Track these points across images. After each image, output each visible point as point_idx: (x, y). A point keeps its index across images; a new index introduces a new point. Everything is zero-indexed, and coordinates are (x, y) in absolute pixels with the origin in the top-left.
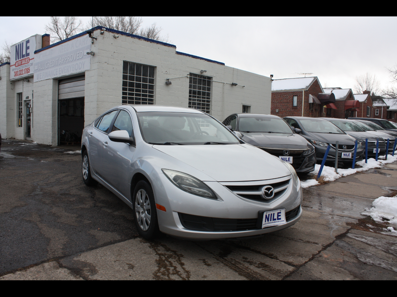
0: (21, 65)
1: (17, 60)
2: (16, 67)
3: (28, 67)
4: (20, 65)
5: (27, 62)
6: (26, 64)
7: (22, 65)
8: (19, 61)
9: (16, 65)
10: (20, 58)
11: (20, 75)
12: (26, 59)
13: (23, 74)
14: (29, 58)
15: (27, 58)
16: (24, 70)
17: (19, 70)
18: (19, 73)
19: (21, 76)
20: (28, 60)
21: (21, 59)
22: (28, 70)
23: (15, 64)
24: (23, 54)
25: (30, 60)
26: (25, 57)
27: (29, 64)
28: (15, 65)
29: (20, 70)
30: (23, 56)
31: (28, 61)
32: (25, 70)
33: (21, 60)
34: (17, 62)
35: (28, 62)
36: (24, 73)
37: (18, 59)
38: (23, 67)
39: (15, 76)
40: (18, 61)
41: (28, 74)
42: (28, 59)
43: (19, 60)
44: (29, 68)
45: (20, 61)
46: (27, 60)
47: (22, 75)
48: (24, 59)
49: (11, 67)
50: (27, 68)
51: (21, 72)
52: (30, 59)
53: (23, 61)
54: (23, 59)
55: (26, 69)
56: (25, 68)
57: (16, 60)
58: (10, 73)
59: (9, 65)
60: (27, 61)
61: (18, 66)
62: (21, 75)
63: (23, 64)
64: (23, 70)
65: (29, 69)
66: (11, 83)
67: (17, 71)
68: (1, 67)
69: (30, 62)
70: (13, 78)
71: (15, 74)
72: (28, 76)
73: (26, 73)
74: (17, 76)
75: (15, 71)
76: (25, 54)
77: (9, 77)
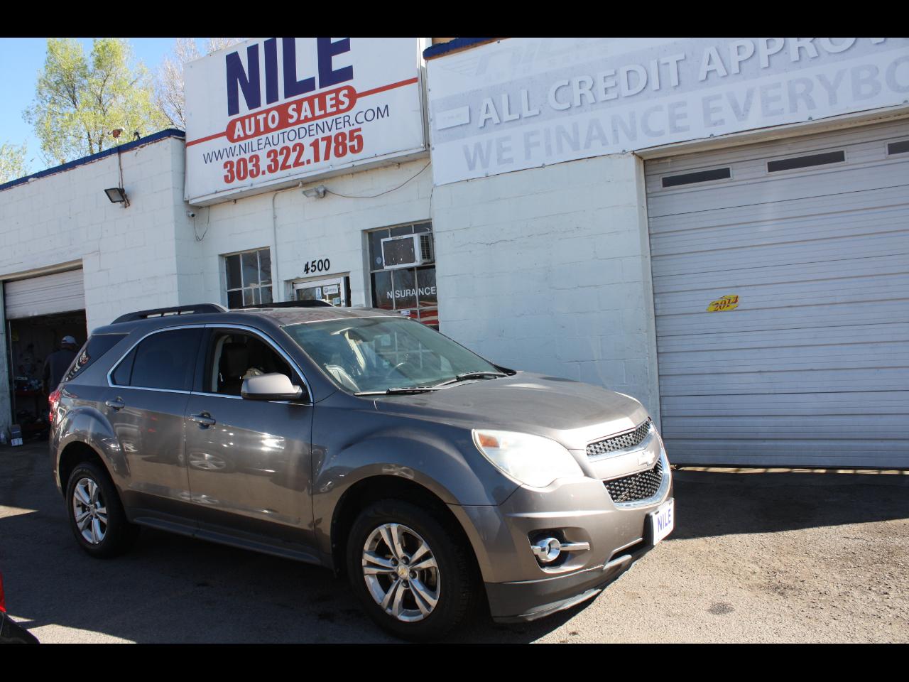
0: (284, 123)
2: (231, 139)
3: (346, 130)
4: (268, 130)
5: (329, 110)
6: (329, 119)
7: (296, 128)
8: (268, 111)
9: (238, 131)
10: (272, 96)
11: (271, 171)
12: (322, 97)
13: (297, 164)
14: (351, 90)
15: (337, 91)
16: (315, 144)
17: (262, 154)
18: (265, 162)
19: (279, 173)
20: (347, 101)
21: (282, 100)
22: (347, 142)
23: (224, 130)
24: (301, 77)
25: (353, 96)
26: (318, 90)
27: (352, 113)
28: (229, 133)
29: (278, 148)
30: (294, 87)
31: (340, 102)
32: (322, 145)
33: (281, 108)
34: (242, 120)
35: (342, 107)
36: (308, 155)
38: (303, 136)
39: (228, 180)
40: (255, 115)
41: (350, 156)
42: (345, 92)
43: (264, 105)
44: (359, 130)
45: (275, 113)
46: (336, 98)
47: (293, 170)
48: (310, 100)
49: (189, 148)
50: (334, 133)
51: (281, 159)
52: (359, 91)
53: (298, 110)
54: (299, 103)
55: (328, 139)
56: (321, 135)
57: (233, 110)
58: (184, 174)
59: (179, 142)
60: (329, 103)
61: (246, 137)
62: (284, 167)
63: (298, 122)
64: (301, 145)
65: (360, 138)
66: (193, 215)
67: (247, 156)
68: (125, 155)
69: (361, 103)
70: (216, 192)
71: (231, 171)
72: (350, 165)
73: (327, 157)
74: (244, 177)
75: (226, 159)
76: (313, 80)
77: (183, 189)
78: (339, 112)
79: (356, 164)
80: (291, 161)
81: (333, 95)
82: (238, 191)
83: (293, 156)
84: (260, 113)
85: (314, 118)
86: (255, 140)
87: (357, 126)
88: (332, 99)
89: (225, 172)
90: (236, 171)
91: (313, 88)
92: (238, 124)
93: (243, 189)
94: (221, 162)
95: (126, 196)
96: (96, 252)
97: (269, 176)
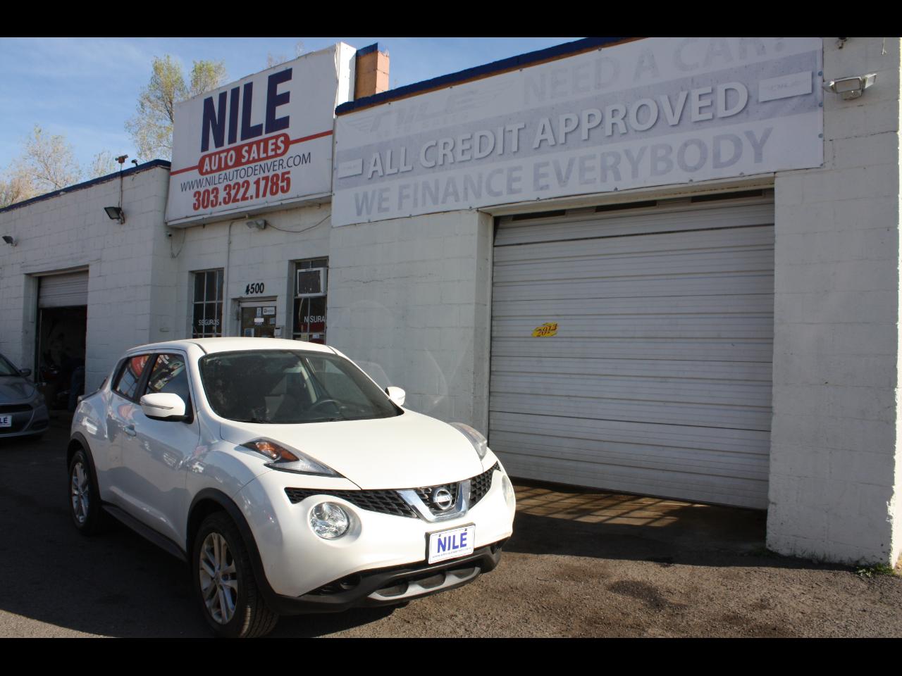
0: (238, 163)
1: (212, 148)
2: (202, 173)
3: (279, 172)
4: (227, 167)
5: (271, 153)
6: (269, 162)
7: (246, 167)
8: (228, 151)
9: (206, 167)
10: (232, 139)
11: (225, 202)
12: (266, 141)
13: (244, 198)
14: (286, 136)
15: (277, 137)
16: (257, 183)
17: (221, 187)
18: (222, 195)
19: (231, 205)
20: (282, 146)
21: (239, 142)
22: (279, 183)
23: (197, 164)
24: (253, 123)
25: (288, 142)
26: (264, 136)
27: (285, 157)
28: (200, 167)
29: (232, 184)
30: (249, 131)
31: (278, 147)
32: (262, 183)
34: (210, 156)
35: (279, 152)
37: (219, 143)
38: (251, 174)
39: (196, 208)
40: (219, 153)
41: (280, 195)
42: (282, 138)
43: (226, 146)
44: (288, 173)
45: (233, 152)
46: (275, 144)
47: (240, 204)
48: (258, 143)
49: (172, 177)
50: (271, 174)
51: (233, 193)
52: (292, 138)
53: (249, 152)
54: (250, 145)
55: (266, 179)
56: (263, 175)
57: (205, 147)
58: (167, 198)
59: (165, 171)
60: (271, 147)
61: (212, 171)
62: (235, 200)
63: (248, 162)
64: (247, 182)
65: (288, 180)
66: (170, 235)
67: (210, 188)
68: (126, 179)
69: (294, 150)
70: (187, 217)
71: (198, 200)
72: (279, 203)
73: (264, 195)
74: (207, 206)
75: (196, 189)
76: (261, 126)
77: (165, 212)
78: (277, 155)
79: (284, 202)
80: (240, 196)
81: (274, 141)
82: (201, 217)
83: (242, 190)
84: (223, 151)
85: (260, 160)
86: (216, 174)
87: (287, 169)
88: (272, 144)
89: (194, 200)
90: (203, 200)
91: (261, 134)
92: (207, 159)
93: (205, 217)
94: (193, 191)
95: (123, 214)
96: (99, 260)
97: (224, 207)
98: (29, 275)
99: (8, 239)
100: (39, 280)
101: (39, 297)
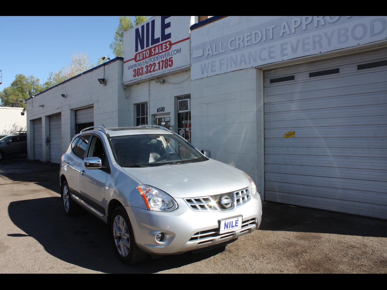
0: (150, 55)
1: (140, 50)
2: (136, 61)
3: (168, 58)
4: (146, 58)
5: (164, 50)
6: (163, 54)
7: (154, 57)
8: (146, 50)
9: (138, 59)
10: (148, 46)
11: (146, 73)
12: (162, 45)
13: (154, 71)
14: (170, 42)
15: (166, 43)
16: (159, 63)
17: (144, 67)
18: (145, 70)
19: (149, 74)
21: (150, 46)
22: (168, 63)
23: (134, 57)
25: (171, 44)
26: (161, 43)
27: (170, 51)
28: (135, 59)
29: (148, 64)
30: (155, 41)
31: (167, 47)
32: (161, 63)
33: (150, 50)
34: (139, 53)
35: (168, 49)
36: (157, 67)
37: (142, 47)
38: (156, 60)
39: (134, 76)
41: (169, 68)
42: (168, 43)
43: (145, 48)
44: (172, 58)
45: (148, 51)
46: (166, 45)
47: (153, 73)
48: (158, 46)
49: (124, 64)
50: (164, 59)
51: (149, 68)
53: (155, 50)
54: (155, 47)
55: (163, 61)
56: (161, 60)
57: (137, 49)
58: (123, 73)
59: (121, 62)
60: (164, 47)
61: (140, 60)
62: (150, 72)
63: (155, 55)
64: (154, 63)
65: (172, 61)
66: (125, 89)
67: (140, 67)
68: (106, 66)
69: (174, 47)
70: (131, 80)
72: (169, 71)
73: (162, 68)
74: (139, 75)
76: (159, 38)
77: (122, 80)
78: (166, 51)
79: (171, 71)
80: (152, 70)
82: (137, 80)
83: (153, 67)
85: (159, 53)
86: (142, 61)
87: (171, 56)
89: (134, 73)
90: (137, 73)
91: (159, 42)
92: (138, 55)
94: (133, 69)
95: (105, 82)
96: (98, 101)
97: (146, 75)
98: (71, 110)
99: (63, 96)
100: (75, 112)
101: (76, 120)
